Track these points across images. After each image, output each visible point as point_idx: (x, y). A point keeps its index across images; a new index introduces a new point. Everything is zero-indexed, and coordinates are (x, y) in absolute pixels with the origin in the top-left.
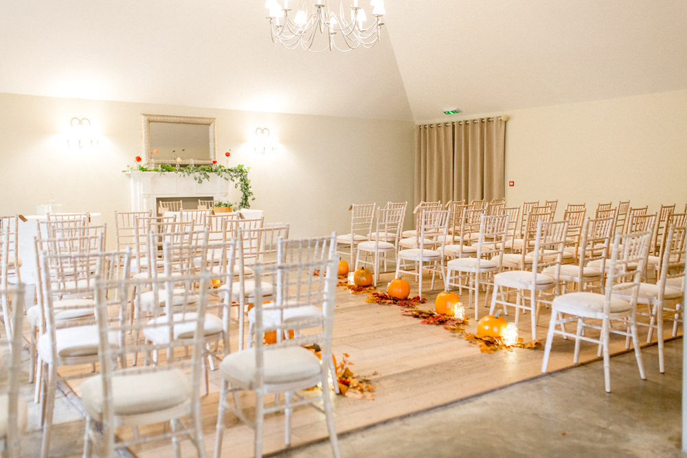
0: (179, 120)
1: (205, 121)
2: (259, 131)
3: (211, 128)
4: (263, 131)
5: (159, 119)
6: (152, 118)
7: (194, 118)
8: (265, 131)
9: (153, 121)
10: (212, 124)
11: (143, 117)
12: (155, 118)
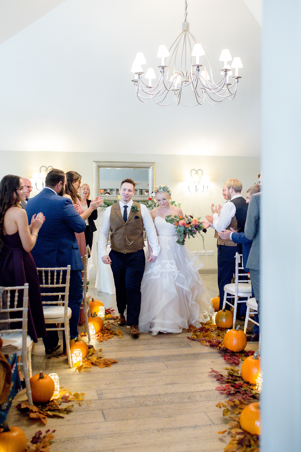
0: (123, 164)
1: (145, 165)
2: (194, 172)
3: (150, 170)
4: (197, 172)
5: (107, 164)
6: (101, 164)
7: (136, 162)
8: (200, 172)
9: (101, 167)
10: (151, 168)
11: (94, 163)
12: (104, 164)
